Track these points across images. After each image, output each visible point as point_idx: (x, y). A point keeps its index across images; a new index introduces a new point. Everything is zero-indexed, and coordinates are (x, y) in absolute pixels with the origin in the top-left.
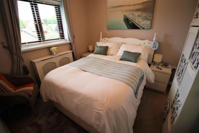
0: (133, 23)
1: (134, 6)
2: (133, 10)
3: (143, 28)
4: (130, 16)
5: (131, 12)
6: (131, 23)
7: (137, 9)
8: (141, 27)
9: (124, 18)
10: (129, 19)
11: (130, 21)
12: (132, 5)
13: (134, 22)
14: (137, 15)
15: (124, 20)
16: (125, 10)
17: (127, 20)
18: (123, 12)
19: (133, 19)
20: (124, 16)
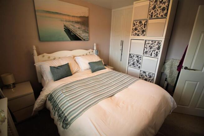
0: (75, 35)
1: (73, 17)
2: (73, 22)
3: (84, 40)
4: (71, 27)
5: (71, 23)
6: (73, 34)
7: (77, 21)
8: (83, 39)
9: (64, 28)
10: (70, 30)
11: (72, 32)
12: (71, 16)
13: (76, 33)
14: (77, 27)
15: (65, 31)
16: (65, 20)
17: (68, 31)
18: (62, 21)
19: (74, 31)
20: (65, 26)
